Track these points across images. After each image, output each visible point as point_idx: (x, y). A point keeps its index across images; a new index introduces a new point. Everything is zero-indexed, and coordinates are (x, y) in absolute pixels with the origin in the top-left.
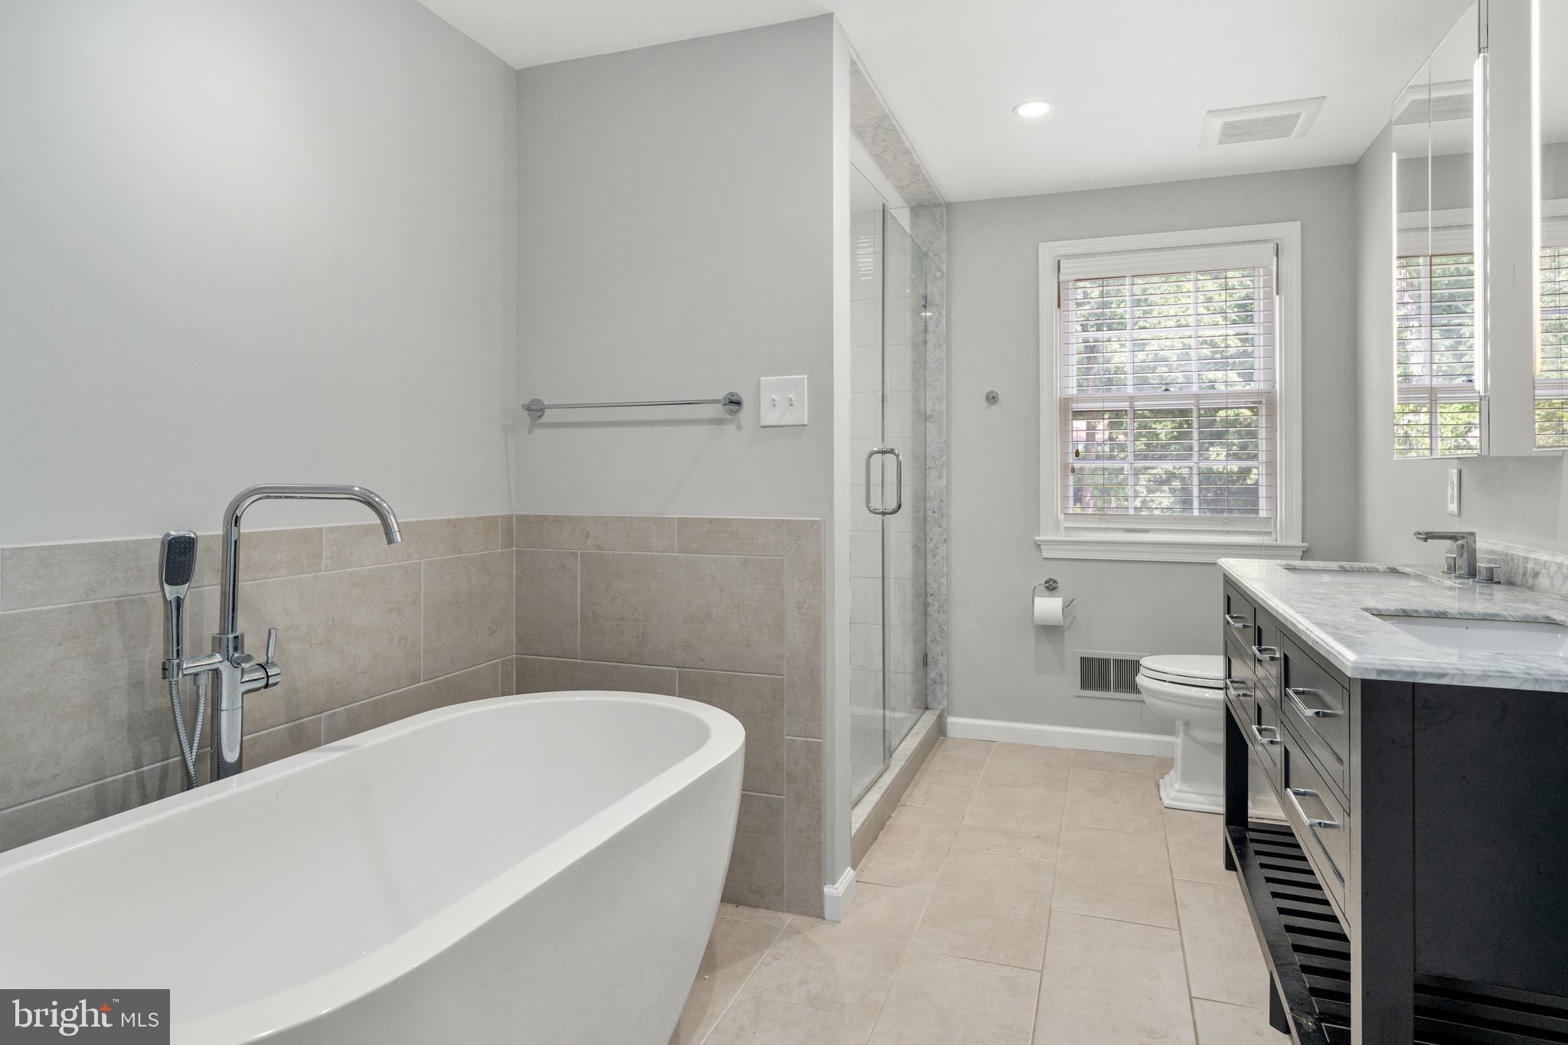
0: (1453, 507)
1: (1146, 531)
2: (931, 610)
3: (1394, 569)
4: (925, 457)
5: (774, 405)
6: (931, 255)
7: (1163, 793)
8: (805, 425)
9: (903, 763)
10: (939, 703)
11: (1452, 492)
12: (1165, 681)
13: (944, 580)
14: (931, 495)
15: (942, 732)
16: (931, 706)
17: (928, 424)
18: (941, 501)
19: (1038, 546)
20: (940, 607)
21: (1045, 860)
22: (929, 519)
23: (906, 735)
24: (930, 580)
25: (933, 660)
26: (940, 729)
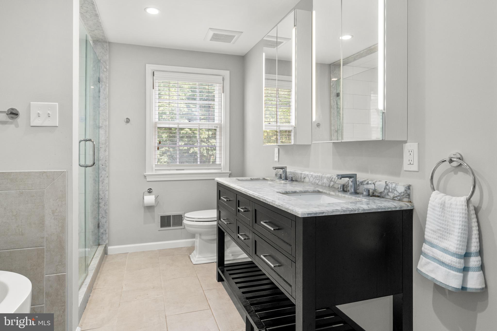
0: (276, 159)
1: (183, 170)
2: (101, 205)
3: (264, 178)
4: (99, 143)
5: (39, 116)
6: (102, 61)
7: (192, 260)
8: (57, 127)
9: (94, 271)
10: (104, 242)
11: (276, 155)
12: (194, 221)
13: (107, 193)
14: (101, 158)
15: (106, 253)
16: (101, 244)
17: (100, 130)
18: (106, 161)
19: (145, 177)
20: (105, 203)
21: (158, 296)
22: (100, 168)
23: (93, 258)
24: (101, 193)
25: (102, 225)
26: (105, 252)
